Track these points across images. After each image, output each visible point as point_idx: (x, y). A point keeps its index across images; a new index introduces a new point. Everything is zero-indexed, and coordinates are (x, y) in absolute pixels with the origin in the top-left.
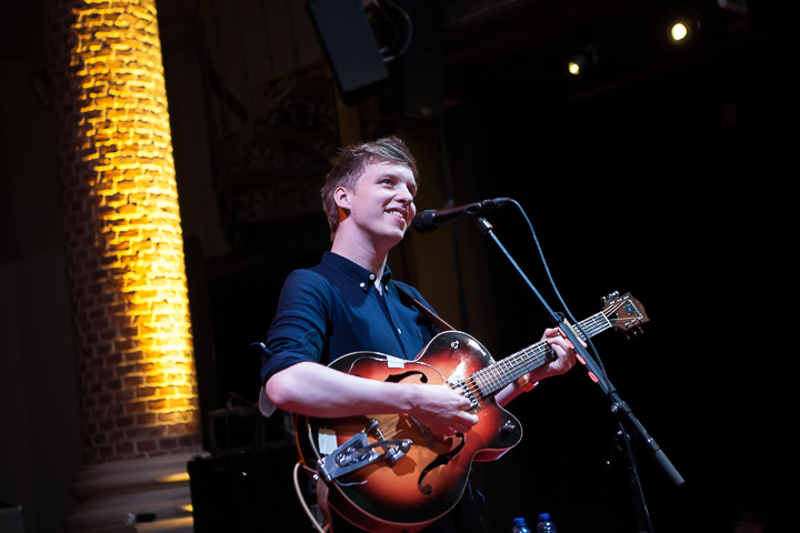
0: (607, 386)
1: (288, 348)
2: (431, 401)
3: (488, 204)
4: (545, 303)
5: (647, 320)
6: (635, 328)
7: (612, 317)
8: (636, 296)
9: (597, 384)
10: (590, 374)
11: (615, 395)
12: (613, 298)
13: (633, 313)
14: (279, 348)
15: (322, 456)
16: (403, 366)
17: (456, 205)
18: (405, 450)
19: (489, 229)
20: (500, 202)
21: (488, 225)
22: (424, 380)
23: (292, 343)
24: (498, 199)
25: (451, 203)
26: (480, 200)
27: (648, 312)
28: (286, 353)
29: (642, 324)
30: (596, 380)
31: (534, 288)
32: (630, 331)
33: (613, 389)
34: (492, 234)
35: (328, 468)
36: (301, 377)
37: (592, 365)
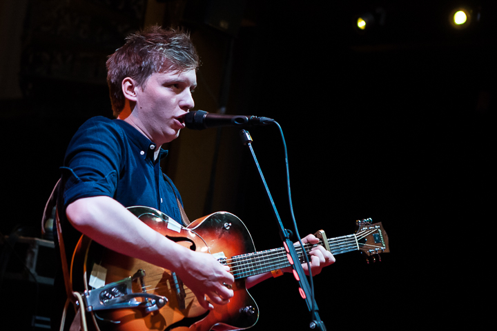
0: (311, 304)
1: (96, 180)
2: (198, 268)
3: (254, 120)
4: (279, 219)
5: (388, 251)
6: (375, 256)
7: (362, 241)
8: (385, 227)
9: (304, 300)
10: (301, 290)
11: (316, 314)
12: (366, 225)
13: (378, 242)
14: (88, 177)
15: (90, 288)
16: (179, 231)
17: (227, 113)
18: (160, 305)
19: (249, 141)
20: (266, 121)
21: (249, 138)
22: (193, 248)
23: (99, 177)
24: (264, 118)
25: (223, 109)
26: (248, 115)
27: (391, 244)
28: (93, 184)
29: (382, 254)
30: (304, 297)
31: (273, 203)
32: (371, 257)
33: (316, 308)
34: (251, 147)
35: (92, 300)
36: (104, 208)
37: (304, 283)
